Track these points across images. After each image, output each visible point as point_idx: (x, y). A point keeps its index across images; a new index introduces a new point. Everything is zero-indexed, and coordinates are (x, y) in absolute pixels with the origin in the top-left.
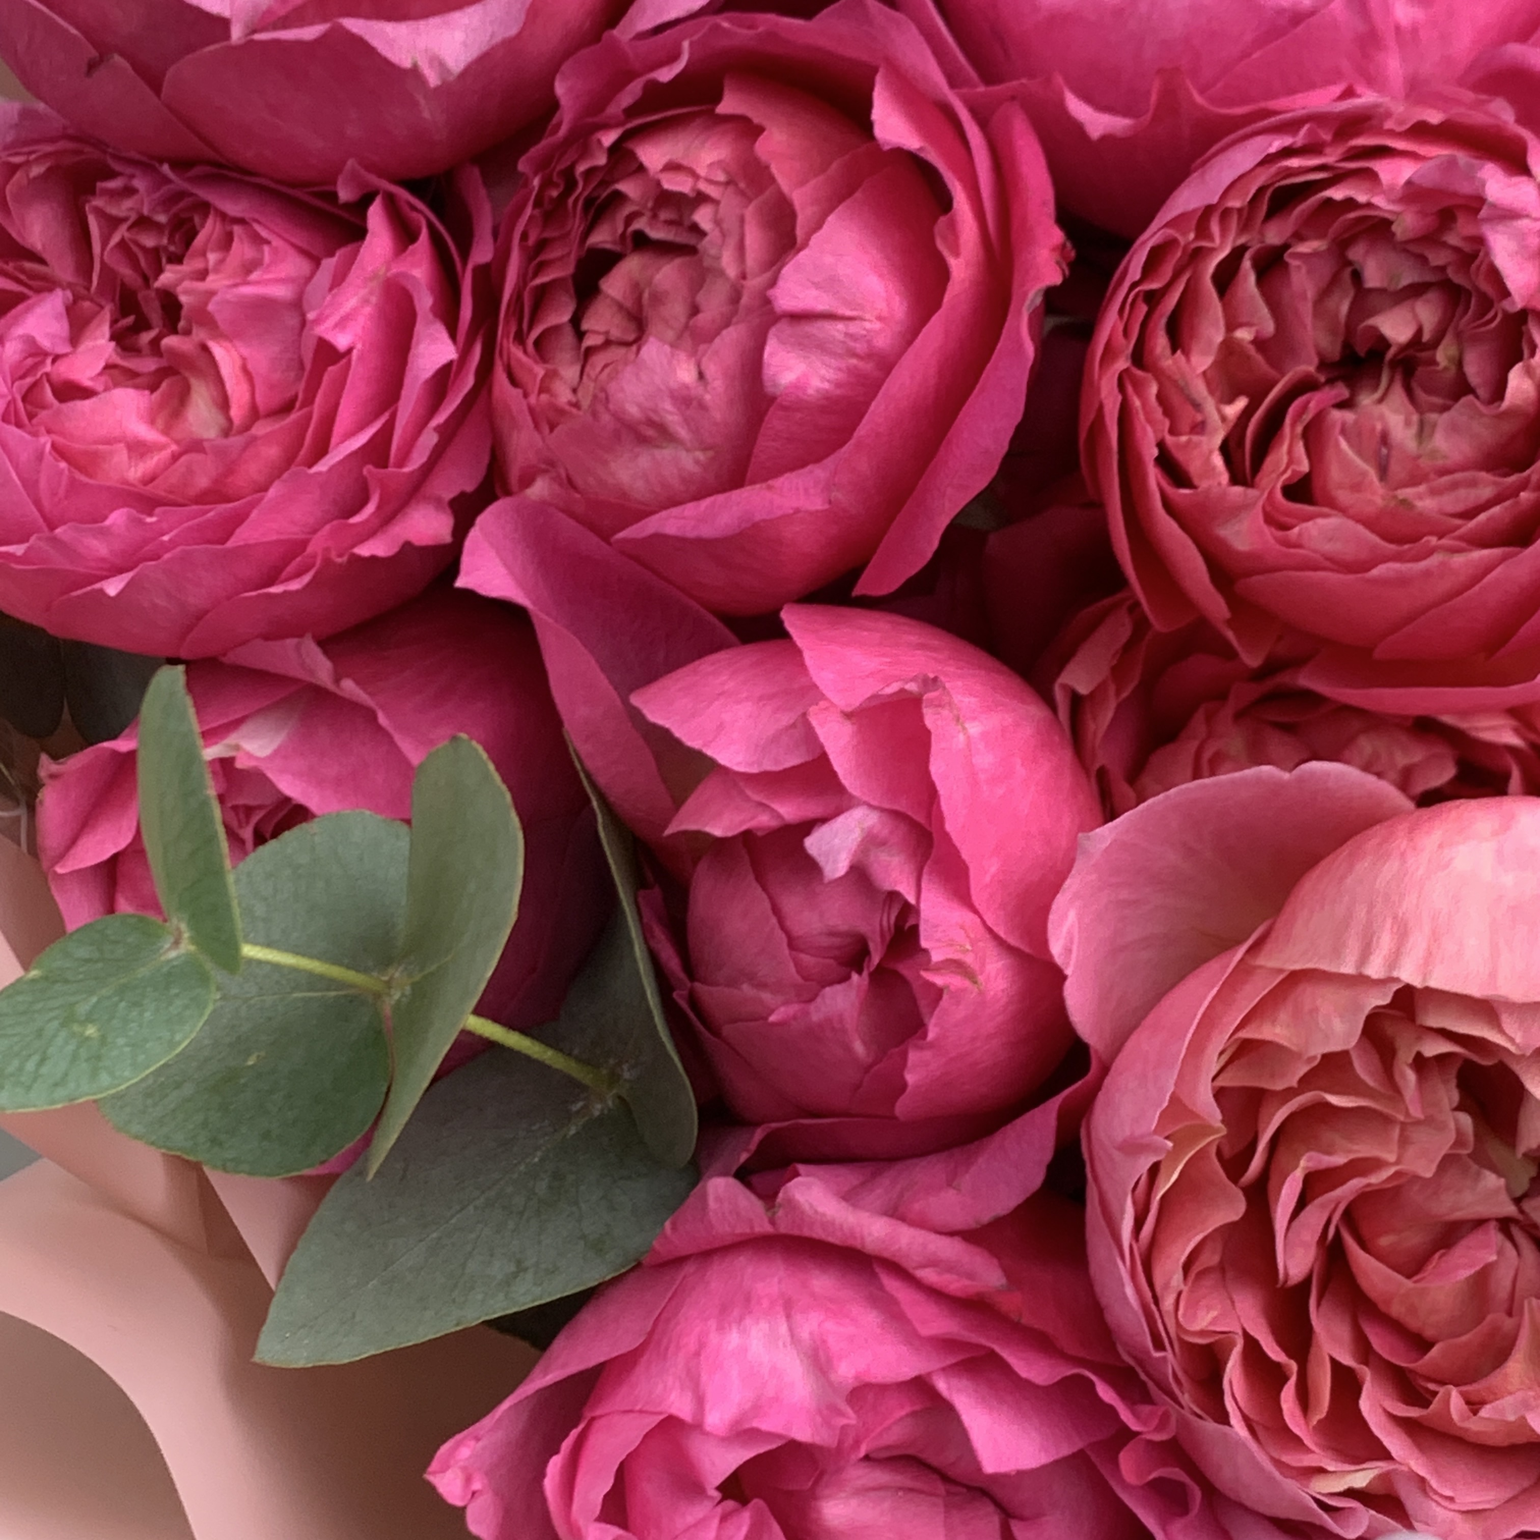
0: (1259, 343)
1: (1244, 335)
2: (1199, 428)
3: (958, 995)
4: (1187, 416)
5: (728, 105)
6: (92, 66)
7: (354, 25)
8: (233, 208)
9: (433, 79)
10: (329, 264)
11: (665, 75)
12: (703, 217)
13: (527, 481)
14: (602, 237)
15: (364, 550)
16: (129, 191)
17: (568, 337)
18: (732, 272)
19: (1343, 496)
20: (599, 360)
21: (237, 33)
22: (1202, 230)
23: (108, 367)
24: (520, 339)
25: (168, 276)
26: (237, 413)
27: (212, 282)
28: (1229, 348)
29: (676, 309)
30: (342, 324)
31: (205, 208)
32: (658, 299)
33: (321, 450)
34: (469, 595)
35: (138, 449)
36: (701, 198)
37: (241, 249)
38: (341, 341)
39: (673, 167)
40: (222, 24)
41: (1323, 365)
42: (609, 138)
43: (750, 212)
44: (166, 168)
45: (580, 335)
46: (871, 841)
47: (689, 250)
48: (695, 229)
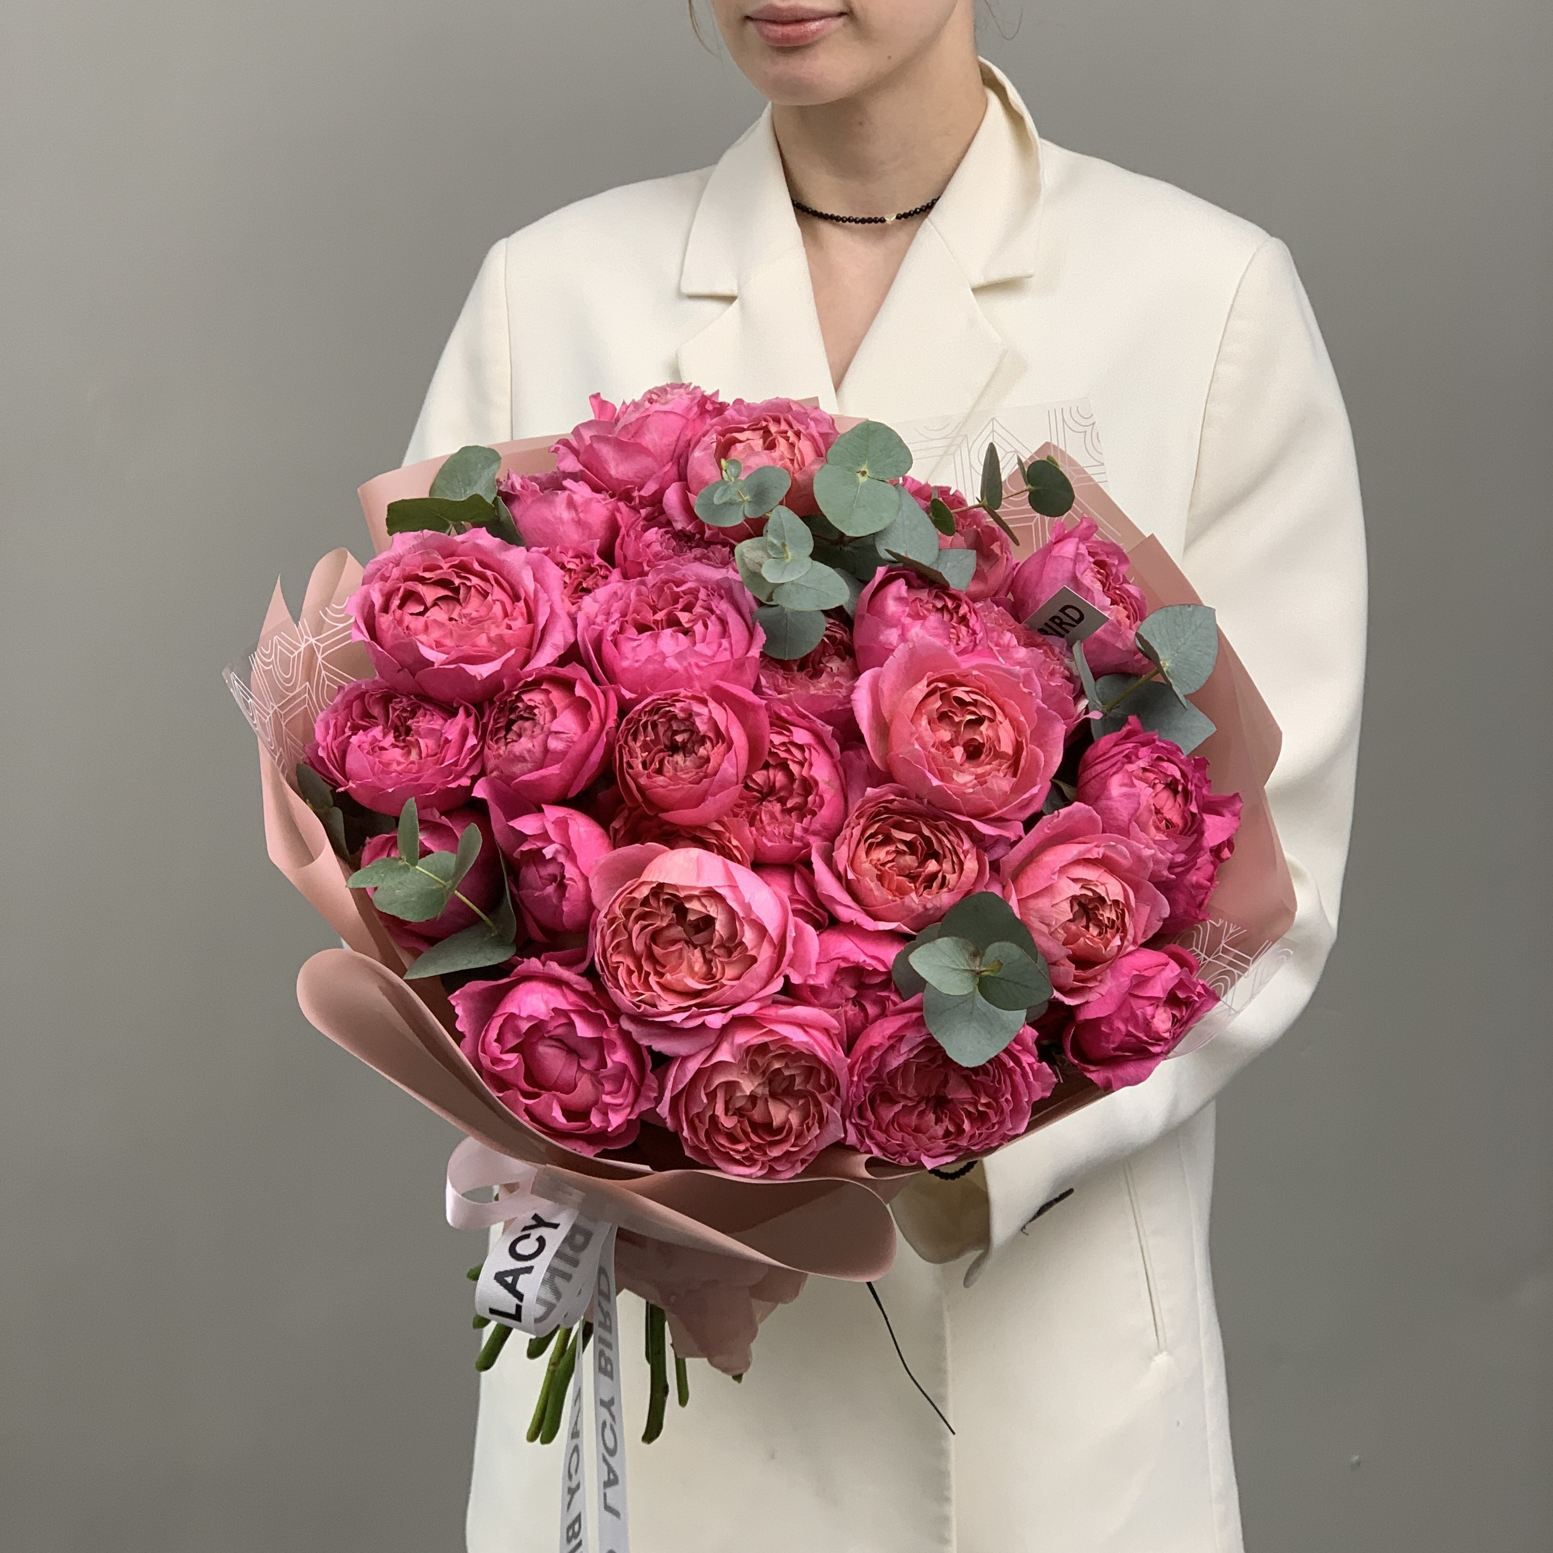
0: (651, 740)
1: (648, 739)
2: (637, 757)
3: (572, 886)
4: (634, 755)
5: (543, 687)
6: (399, 671)
7: (462, 665)
8: (427, 707)
9: (479, 679)
10: (449, 721)
11: (529, 679)
12: (536, 711)
13: (492, 772)
14: (512, 716)
15: (449, 786)
16: (401, 702)
17: (503, 740)
18: (542, 723)
19: (667, 774)
20: (509, 746)
21: (436, 666)
22: (640, 715)
23: (392, 744)
24: (492, 740)
25: (409, 722)
26: (423, 755)
27: (420, 724)
28: (645, 741)
29: (529, 732)
30: (450, 734)
31: (420, 707)
32: (525, 730)
33: (442, 763)
34: (475, 797)
35: (399, 763)
36: (536, 707)
37: (428, 717)
38: (450, 738)
39: (530, 700)
40: (433, 663)
41: (666, 746)
42: (515, 693)
43: (547, 709)
44: (412, 697)
45: (506, 739)
46: (557, 852)
47: (533, 719)
48: (535, 715)
